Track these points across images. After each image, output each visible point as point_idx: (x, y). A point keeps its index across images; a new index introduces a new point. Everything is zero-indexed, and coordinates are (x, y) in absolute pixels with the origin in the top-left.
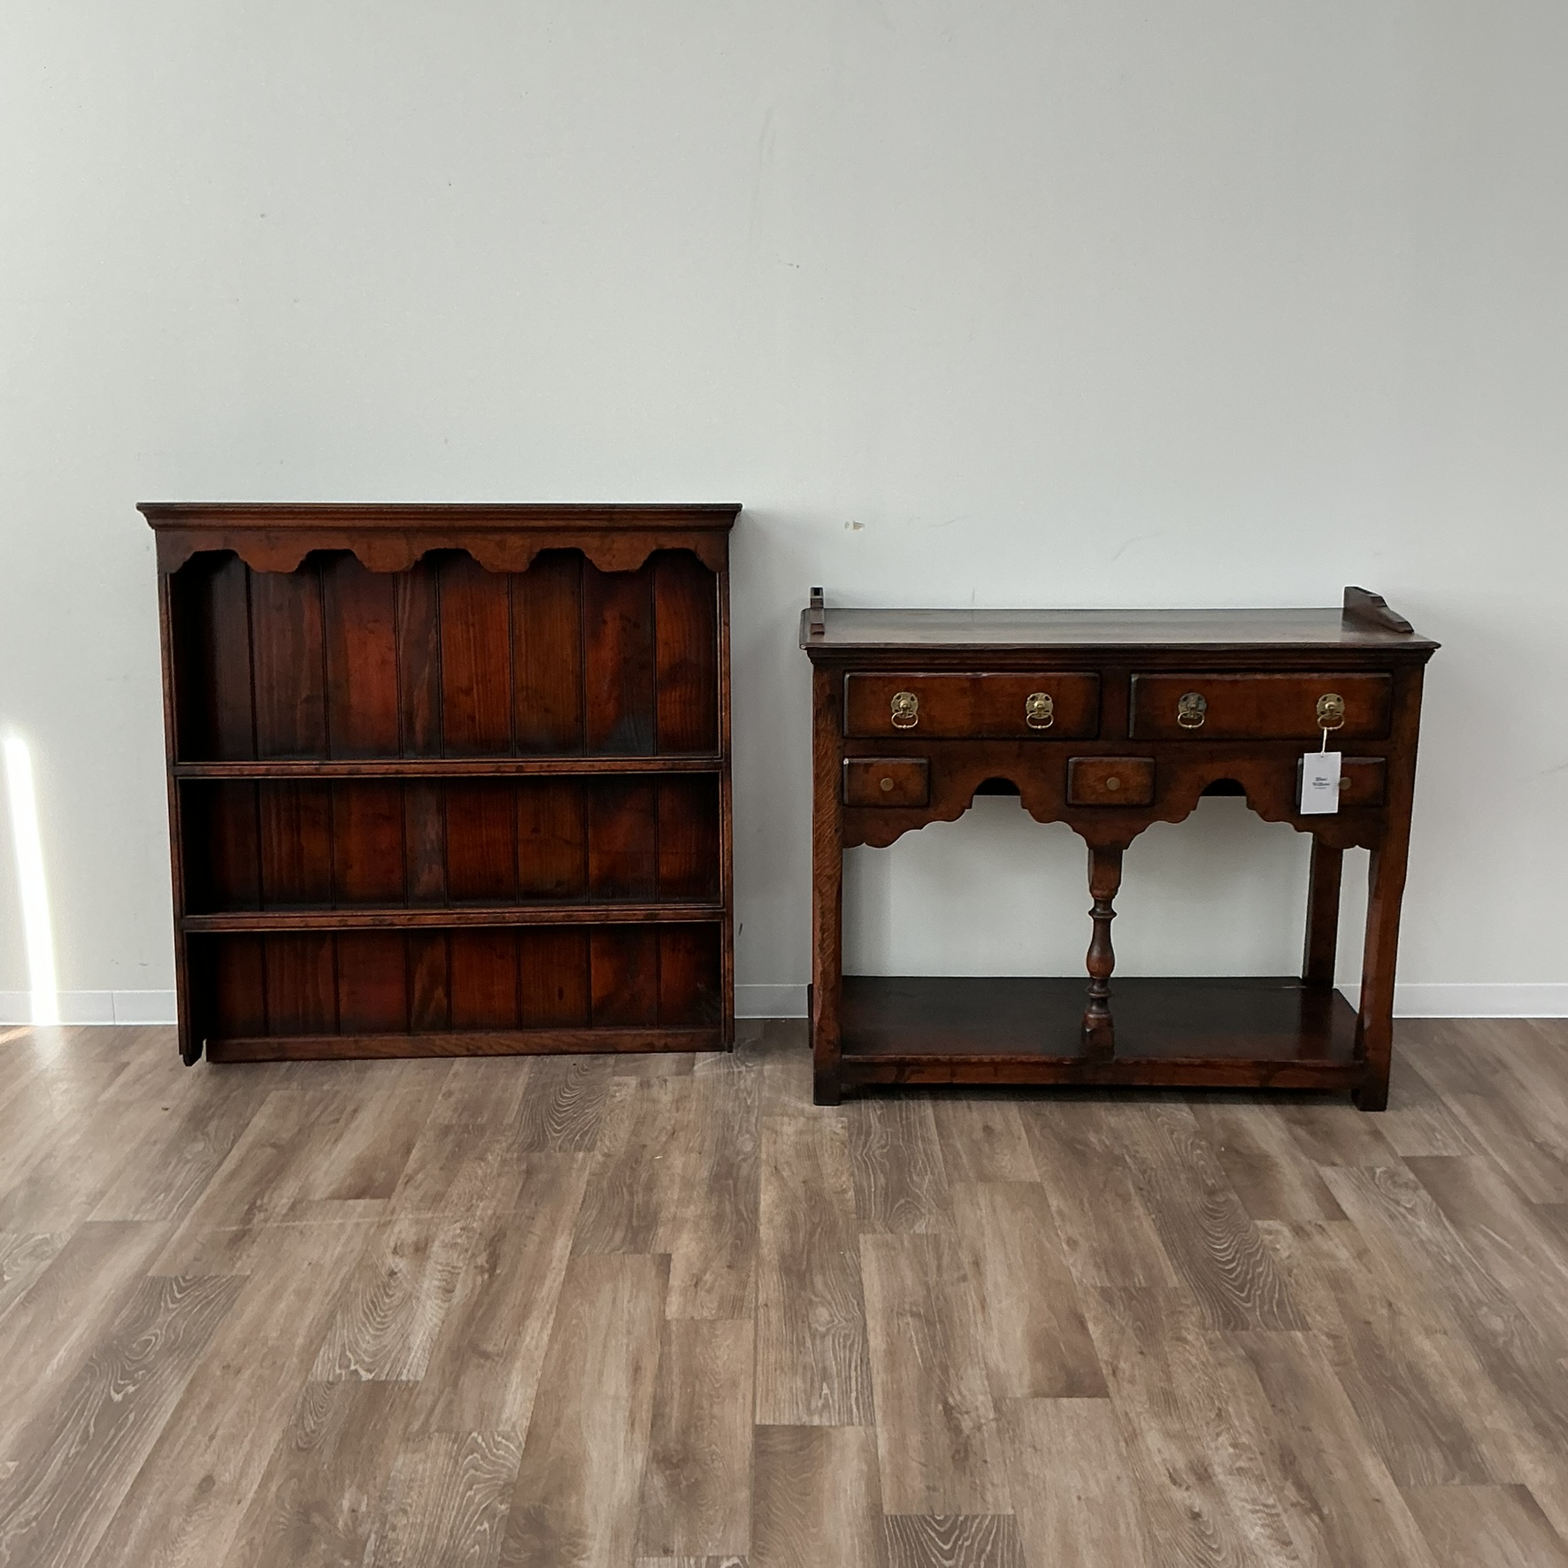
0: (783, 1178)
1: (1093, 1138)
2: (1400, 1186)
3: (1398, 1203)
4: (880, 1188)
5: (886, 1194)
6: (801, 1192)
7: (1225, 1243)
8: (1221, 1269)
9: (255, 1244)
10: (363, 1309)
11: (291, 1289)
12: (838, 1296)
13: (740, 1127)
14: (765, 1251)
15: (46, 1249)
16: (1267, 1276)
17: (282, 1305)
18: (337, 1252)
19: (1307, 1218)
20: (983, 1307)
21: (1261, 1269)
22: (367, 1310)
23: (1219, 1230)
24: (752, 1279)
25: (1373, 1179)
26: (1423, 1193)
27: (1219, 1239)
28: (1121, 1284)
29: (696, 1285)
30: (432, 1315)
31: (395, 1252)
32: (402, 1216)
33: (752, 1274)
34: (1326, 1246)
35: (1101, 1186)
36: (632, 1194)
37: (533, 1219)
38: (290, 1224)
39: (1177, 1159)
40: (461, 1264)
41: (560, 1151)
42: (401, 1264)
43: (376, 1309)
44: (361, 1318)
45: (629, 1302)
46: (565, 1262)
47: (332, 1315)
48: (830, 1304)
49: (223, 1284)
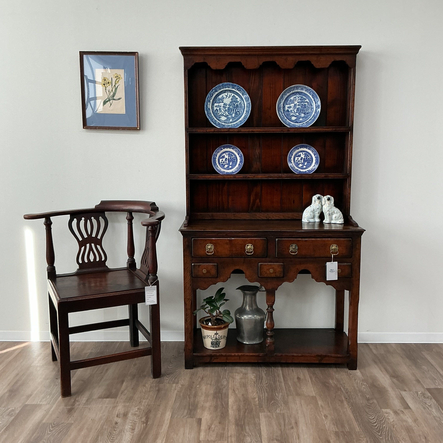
0: (236, 394)
1: (331, 381)
2: (426, 398)
3: (426, 404)
4: (266, 397)
5: (268, 400)
6: (242, 399)
7: (373, 417)
8: (372, 425)
9: (75, 413)
10: (107, 435)
11: (85, 428)
12: (253, 433)
13: (223, 377)
14: (230, 418)
15: (13, 413)
16: (387, 427)
17: (83, 433)
18: (100, 416)
19: (398, 409)
20: (299, 438)
21: (384, 426)
22: (108, 435)
23: (371, 412)
24: (227, 427)
25: (418, 395)
26: (433, 400)
27: (371, 415)
28: (341, 430)
29: (209, 429)
30: (128, 437)
31: (117, 416)
32: (120, 404)
33: (226, 425)
34: (405, 418)
35: (334, 397)
36: (190, 398)
37: (160, 406)
38: (86, 406)
39: (357, 388)
40: (137, 421)
41: (168, 384)
42: (119, 420)
43: (111, 435)
44: (106, 438)
45: (188, 434)
46: (169, 420)
47: (98, 436)
48: (251, 436)
49: (65, 426)
